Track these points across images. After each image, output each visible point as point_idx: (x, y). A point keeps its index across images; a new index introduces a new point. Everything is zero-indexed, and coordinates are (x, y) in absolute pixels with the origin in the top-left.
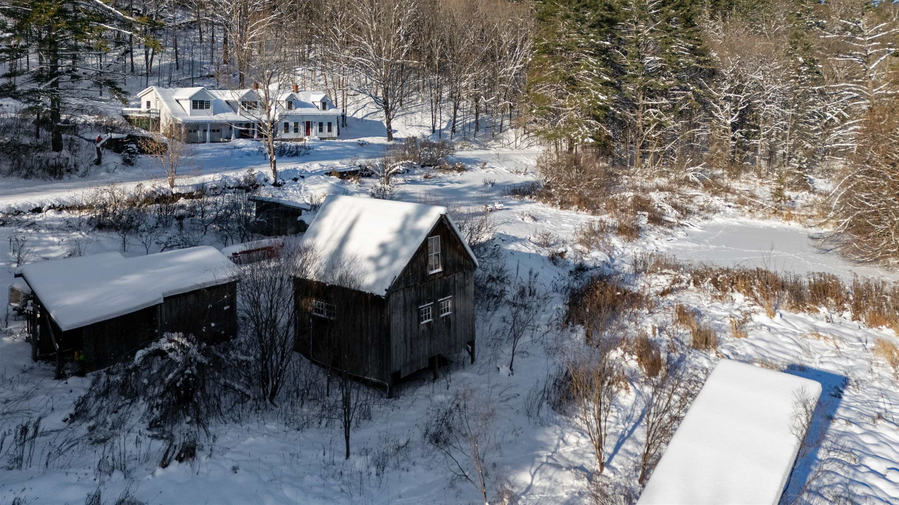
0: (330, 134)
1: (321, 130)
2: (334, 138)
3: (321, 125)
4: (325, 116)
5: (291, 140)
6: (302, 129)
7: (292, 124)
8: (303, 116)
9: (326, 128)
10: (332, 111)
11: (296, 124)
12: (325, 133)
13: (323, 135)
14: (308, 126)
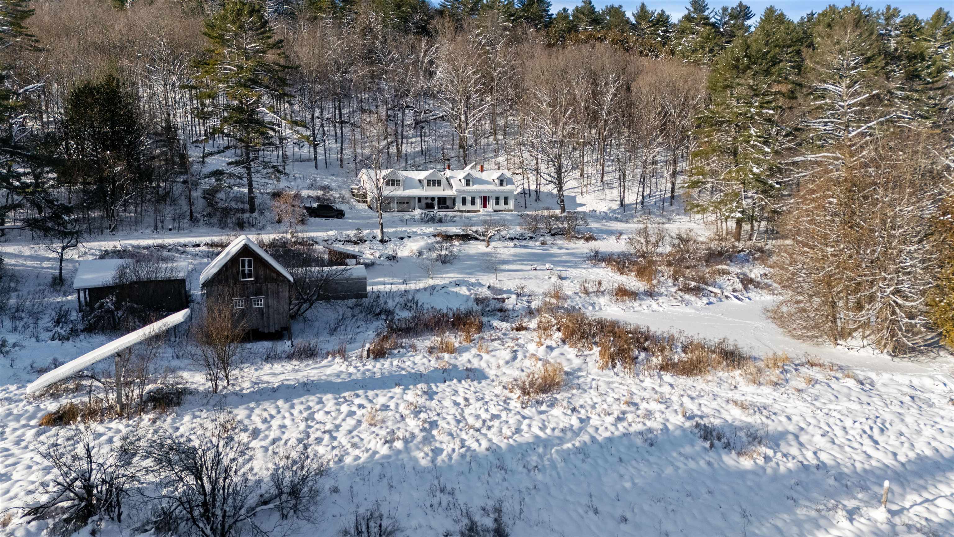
0: (506, 207)
1: (497, 203)
2: (512, 211)
3: (497, 199)
4: (502, 192)
5: (469, 211)
6: (478, 201)
7: (469, 199)
8: (479, 191)
9: (502, 201)
10: (509, 187)
11: (473, 199)
12: (502, 206)
13: (497, 208)
14: (485, 201)
